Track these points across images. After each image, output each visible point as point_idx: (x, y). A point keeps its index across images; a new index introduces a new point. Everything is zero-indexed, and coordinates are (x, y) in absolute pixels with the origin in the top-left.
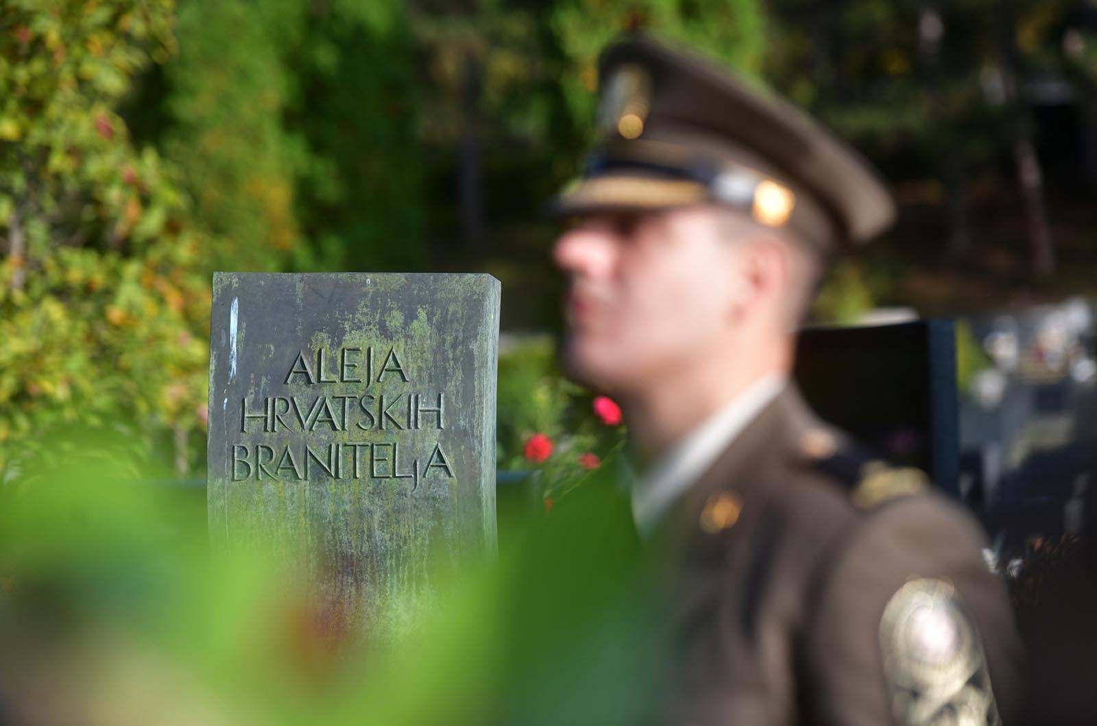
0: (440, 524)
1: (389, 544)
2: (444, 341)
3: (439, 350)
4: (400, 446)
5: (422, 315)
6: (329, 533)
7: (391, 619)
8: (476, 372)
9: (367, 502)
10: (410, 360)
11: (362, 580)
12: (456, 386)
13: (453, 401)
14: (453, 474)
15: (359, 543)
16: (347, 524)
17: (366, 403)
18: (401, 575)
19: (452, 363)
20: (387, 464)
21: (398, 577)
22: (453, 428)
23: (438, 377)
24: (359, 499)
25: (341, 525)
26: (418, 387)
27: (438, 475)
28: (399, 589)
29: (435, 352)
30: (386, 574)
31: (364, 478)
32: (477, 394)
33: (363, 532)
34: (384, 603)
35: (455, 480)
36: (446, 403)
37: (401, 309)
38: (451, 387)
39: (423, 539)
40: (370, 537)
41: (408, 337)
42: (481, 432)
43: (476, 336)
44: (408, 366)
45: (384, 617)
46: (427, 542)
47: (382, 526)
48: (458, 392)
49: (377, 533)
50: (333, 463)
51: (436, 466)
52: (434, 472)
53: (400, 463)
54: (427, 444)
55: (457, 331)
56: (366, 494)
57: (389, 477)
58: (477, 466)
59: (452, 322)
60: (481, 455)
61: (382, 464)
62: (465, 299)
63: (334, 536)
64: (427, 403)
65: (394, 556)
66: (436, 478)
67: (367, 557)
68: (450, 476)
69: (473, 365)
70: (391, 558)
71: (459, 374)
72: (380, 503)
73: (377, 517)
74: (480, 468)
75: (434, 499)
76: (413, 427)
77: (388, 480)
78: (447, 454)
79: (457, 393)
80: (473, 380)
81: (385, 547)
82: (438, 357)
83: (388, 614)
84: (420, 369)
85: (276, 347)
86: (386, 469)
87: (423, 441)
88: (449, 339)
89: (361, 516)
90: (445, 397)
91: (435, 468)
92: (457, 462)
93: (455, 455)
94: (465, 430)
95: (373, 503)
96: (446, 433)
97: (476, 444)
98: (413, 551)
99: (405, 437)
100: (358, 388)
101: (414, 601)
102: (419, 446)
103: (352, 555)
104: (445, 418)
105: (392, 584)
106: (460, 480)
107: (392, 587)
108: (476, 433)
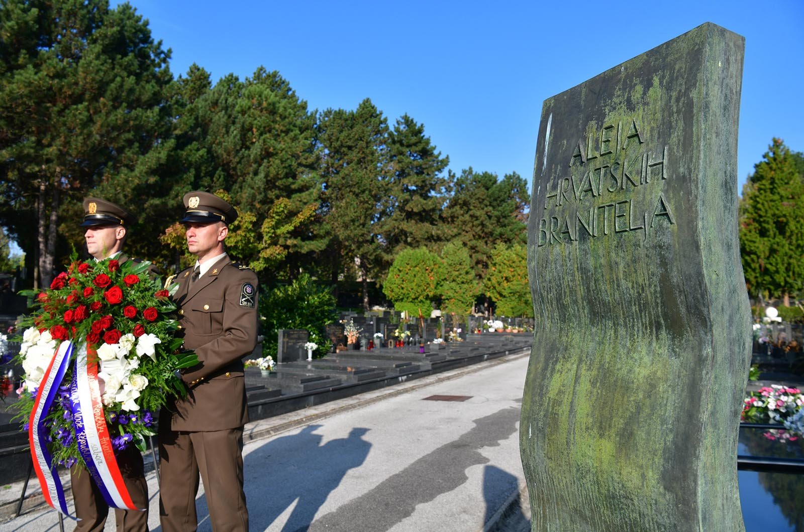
0: (666, 270)
1: (632, 292)
2: (671, 97)
3: (667, 108)
4: (634, 201)
5: (656, 81)
6: (592, 284)
7: (636, 360)
8: (695, 118)
9: (613, 255)
10: (646, 124)
11: (618, 324)
12: (678, 136)
13: (675, 151)
14: (674, 221)
15: (612, 291)
16: (603, 275)
17: (614, 170)
18: (644, 320)
19: (675, 115)
20: (625, 219)
21: (642, 322)
22: (674, 176)
23: (664, 132)
24: (609, 253)
25: (599, 276)
26: (650, 145)
27: (662, 223)
28: (643, 332)
29: (663, 111)
30: (633, 319)
31: (611, 234)
32: (695, 138)
33: (614, 281)
34: (632, 345)
35: (675, 227)
36: (669, 154)
37: (641, 82)
38: (674, 139)
39: (655, 286)
40: (618, 286)
41: (646, 104)
42: (697, 175)
43: (696, 85)
44: (644, 129)
45: (632, 358)
46: (658, 289)
47: (626, 275)
48: (679, 140)
49: (623, 281)
50: (591, 224)
51: (660, 215)
52: (659, 221)
53: (635, 216)
54: (653, 195)
55: (681, 84)
56: (613, 247)
57: (626, 231)
58: (694, 209)
59: (677, 78)
60: (697, 198)
61: (622, 219)
62: (688, 53)
63: (596, 286)
64: (655, 159)
65: (637, 303)
66: (661, 226)
67: (619, 304)
68: (671, 223)
69: (692, 112)
70: (635, 304)
71: (681, 124)
72: (622, 255)
73: (621, 267)
74: (697, 211)
75: (660, 247)
76: (644, 183)
77: (626, 233)
78: (669, 202)
79: (679, 143)
80: (692, 125)
81: (630, 295)
82: (666, 114)
83: (635, 355)
84: (652, 129)
85: (567, 141)
86: (625, 223)
87: (651, 193)
88: (674, 94)
89: (611, 268)
90: (669, 149)
91: (659, 217)
92: (677, 209)
93: (675, 202)
94: (684, 176)
95: (617, 254)
96: (668, 182)
97: (693, 188)
98: (649, 298)
99: (638, 193)
100: (610, 158)
101: (654, 344)
102: (648, 197)
103: (609, 303)
104: (668, 168)
105: (638, 328)
106: (679, 226)
107: (638, 331)
108: (693, 176)
